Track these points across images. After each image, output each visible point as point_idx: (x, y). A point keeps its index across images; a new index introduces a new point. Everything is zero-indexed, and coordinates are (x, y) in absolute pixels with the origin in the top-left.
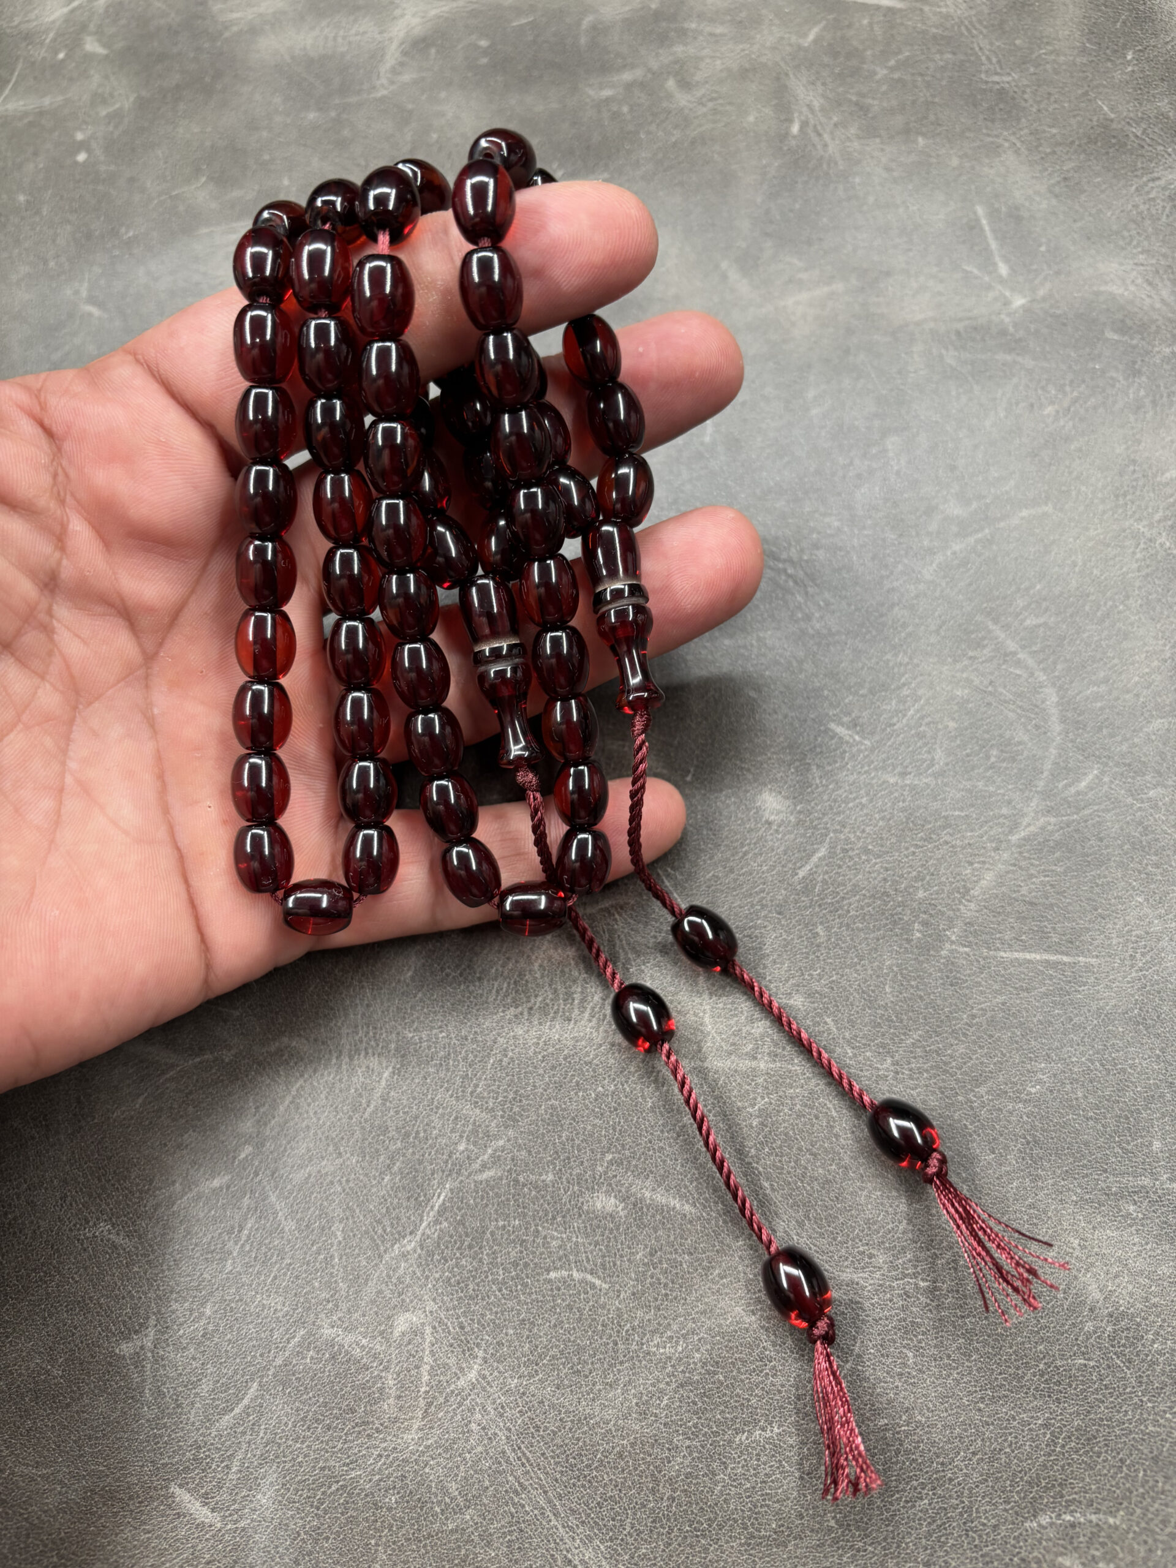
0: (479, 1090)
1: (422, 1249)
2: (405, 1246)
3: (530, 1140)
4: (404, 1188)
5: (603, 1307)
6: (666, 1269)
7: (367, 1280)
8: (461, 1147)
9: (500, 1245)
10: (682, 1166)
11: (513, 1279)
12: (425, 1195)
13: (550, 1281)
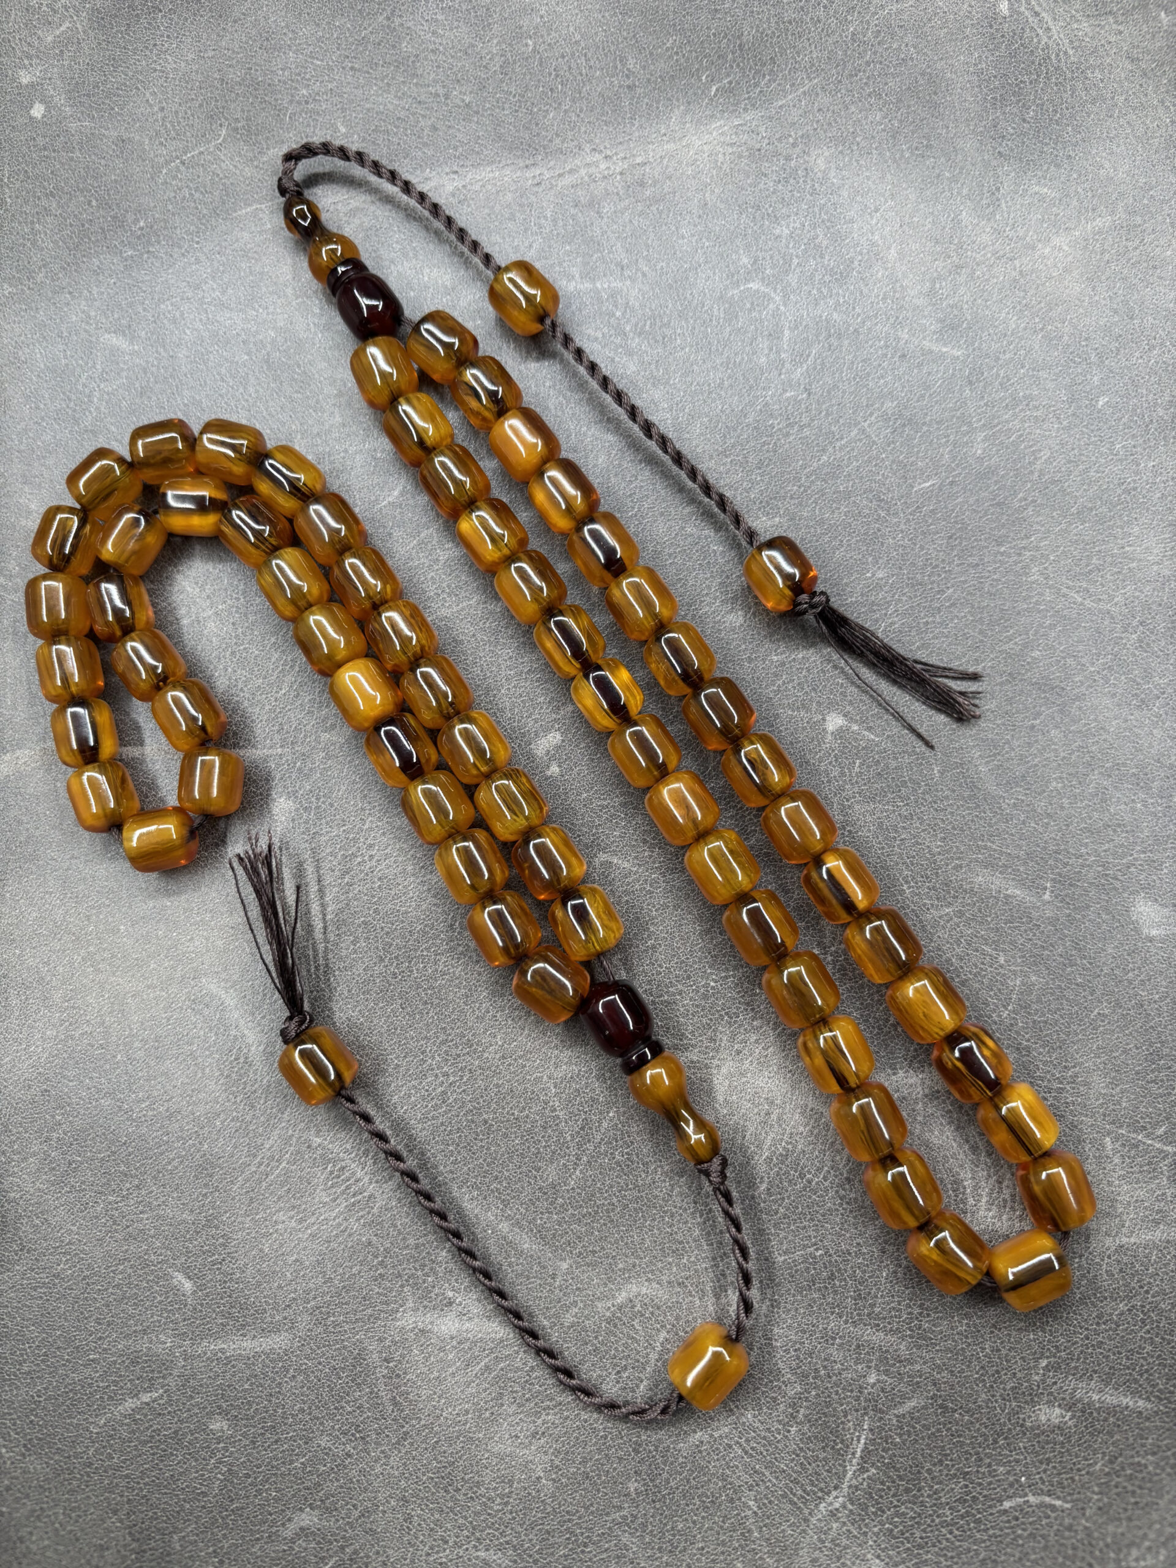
0: (877, 1310)
1: (852, 1504)
2: (831, 1504)
3: (949, 1359)
4: (816, 1437)
5: (1070, 1528)
6: (1131, 1475)
7: (796, 1550)
8: (872, 1379)
9: (940, 1483)
10: (1128, 1359)
11: (962, 1517)
12: (842, 1442)
13: (1005, 1511)
